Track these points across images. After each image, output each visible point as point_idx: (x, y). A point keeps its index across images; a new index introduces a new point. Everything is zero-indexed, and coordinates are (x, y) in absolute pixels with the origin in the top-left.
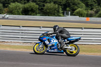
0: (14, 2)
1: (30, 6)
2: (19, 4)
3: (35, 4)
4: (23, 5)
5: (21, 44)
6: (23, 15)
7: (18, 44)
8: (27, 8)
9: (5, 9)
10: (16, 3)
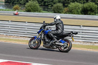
0: (73, 2)
1: (90, 6)
2: (78, 3)
3: (94, 4)
4: (82, 5)
5: (82, 43)
6: (82, 14)
7: (79, 43)
8: (87, 8)
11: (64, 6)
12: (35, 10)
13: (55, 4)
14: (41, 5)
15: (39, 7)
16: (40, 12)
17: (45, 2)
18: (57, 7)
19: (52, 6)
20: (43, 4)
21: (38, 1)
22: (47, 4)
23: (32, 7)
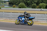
0: (41, 3)
2: (44, 4)
4: (46, 4)
5: (46, 22)
6: (46, 9)
7: (44, 22)
9: (38, 6)
10: (43, 3)
11: (37, 5)
12: (23, 7)
13: (32, 4)
14: (26, 5)
15: (25, 6)
16: (25, 8)
17: (28, 3)
18: (34, 5)
19: (31, 5)
20: (27, 4)
21: (25, 3)
22: (29, 4)
23: (22, 6)
